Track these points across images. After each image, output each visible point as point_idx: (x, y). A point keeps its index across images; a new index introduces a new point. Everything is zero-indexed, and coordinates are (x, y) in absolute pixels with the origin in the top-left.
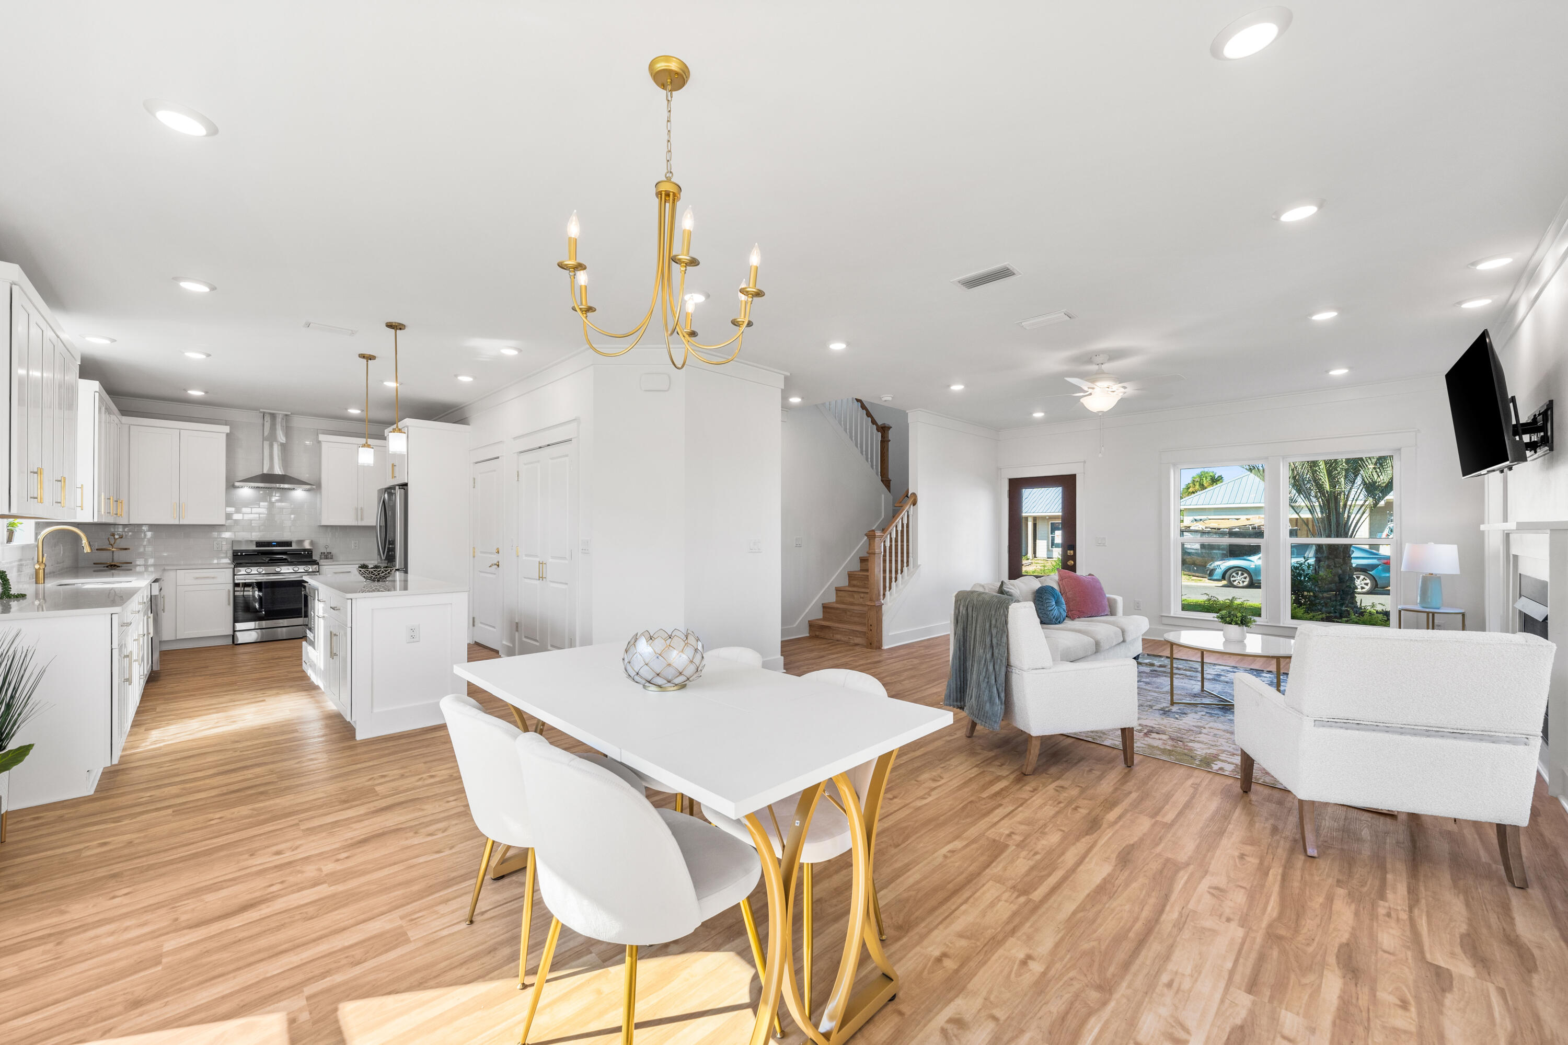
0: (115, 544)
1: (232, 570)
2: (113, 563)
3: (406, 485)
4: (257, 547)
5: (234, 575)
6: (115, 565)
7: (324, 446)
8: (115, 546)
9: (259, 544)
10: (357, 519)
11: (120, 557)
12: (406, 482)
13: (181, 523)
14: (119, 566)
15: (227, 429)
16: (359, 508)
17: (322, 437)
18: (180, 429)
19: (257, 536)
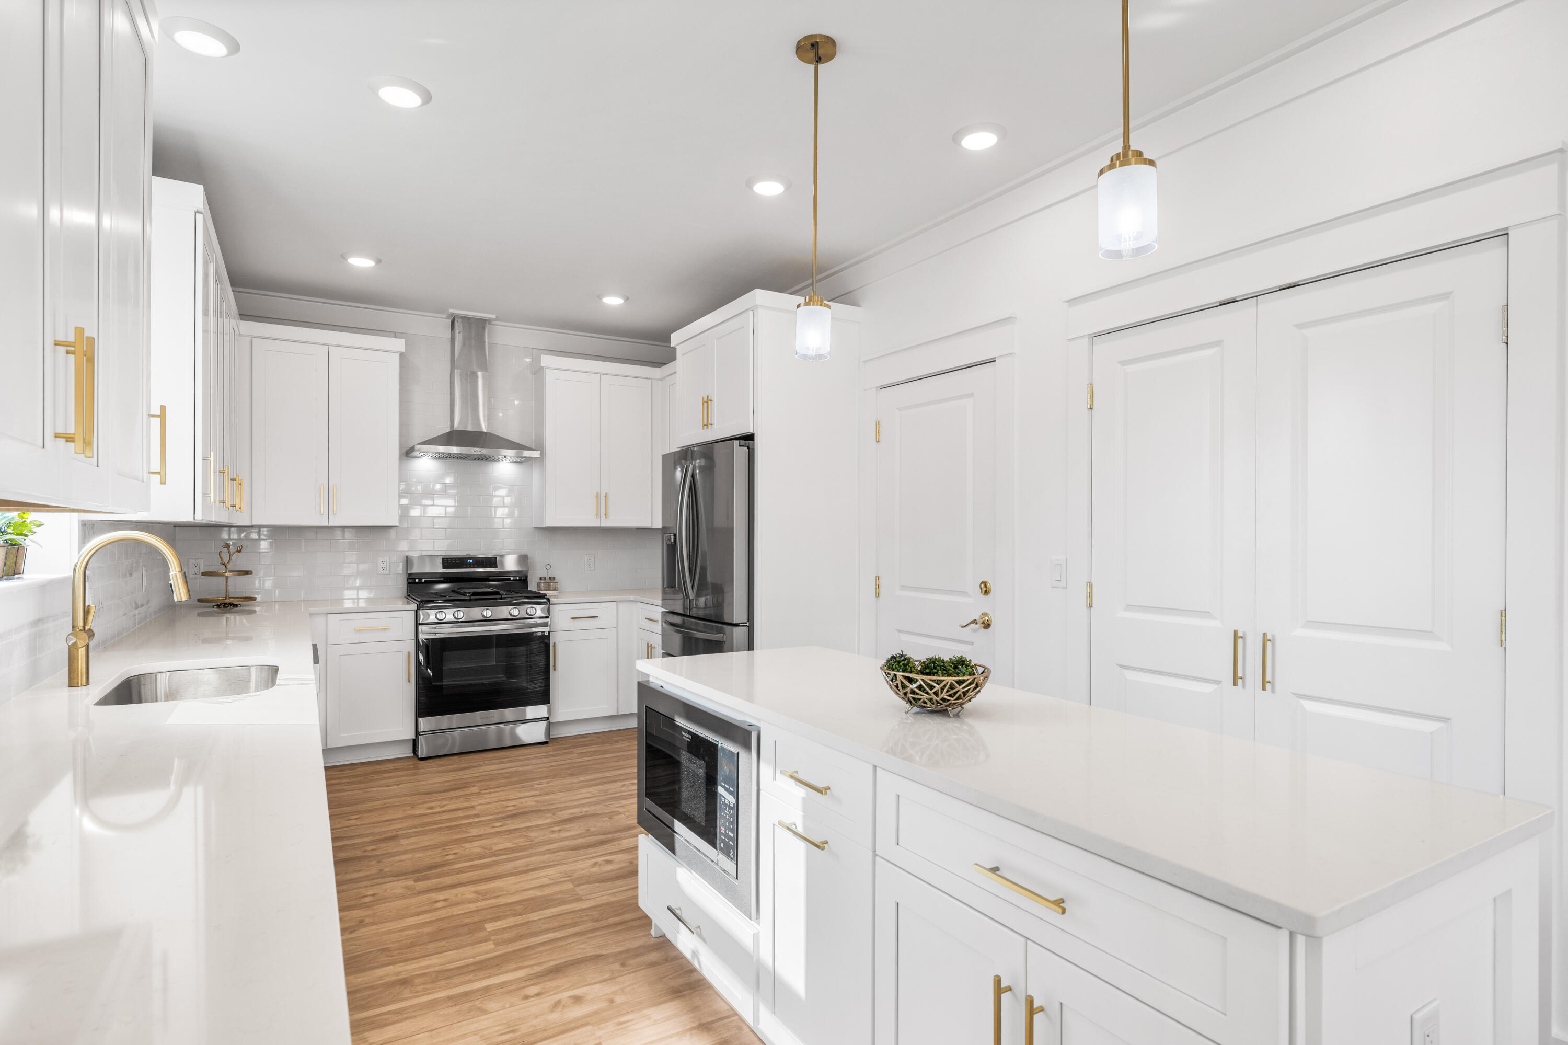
0: (231, 563)
1: (413, 613)
2: (228, 601)
3: (750, 437)
4: (444, 567)
5: (417, 624)
6: (231, 604)
7: (549, 376)
8: (230, 567)
9: (448, 562)
10: (598, 515)
11: (238, 586)
12: (751, 431)
13: (331, 523)
14: (236, 606)
15: (399, 345)
16: (603, 495)
17: (547, 360)
18: (329, 345)
19: (445, 548)
